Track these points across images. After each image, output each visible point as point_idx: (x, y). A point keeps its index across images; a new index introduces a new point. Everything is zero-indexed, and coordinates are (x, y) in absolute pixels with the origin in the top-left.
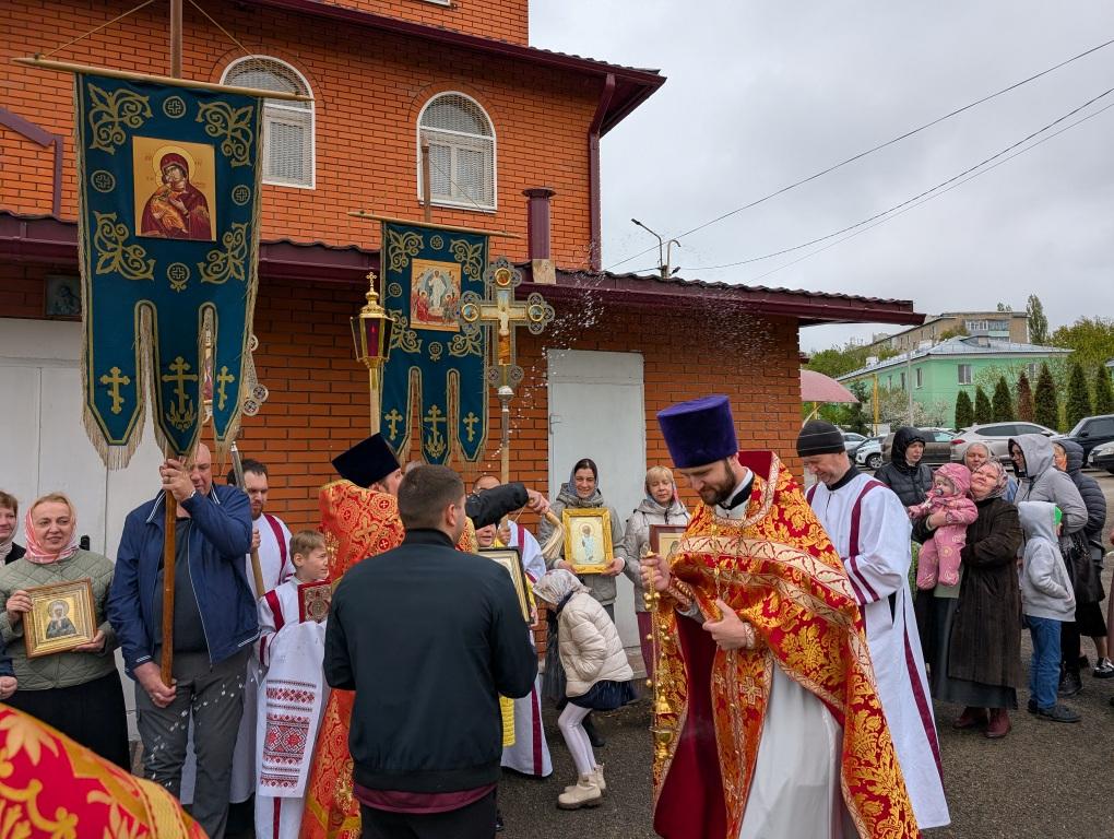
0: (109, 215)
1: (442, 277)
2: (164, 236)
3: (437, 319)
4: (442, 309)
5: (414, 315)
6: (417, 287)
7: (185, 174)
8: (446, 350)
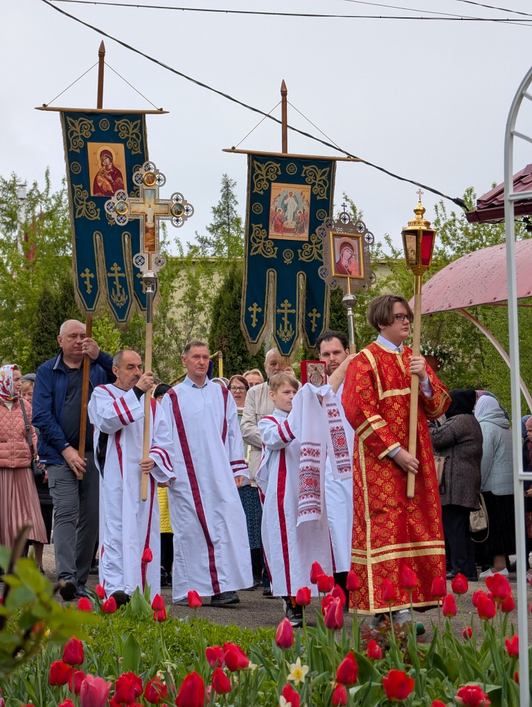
0: (79, 186)
1: (295, 197)
2: (104, 196)
3: (289, 230)
4: (294, 223)
5: (272, 228)
6: (275, 205)
7: (111, 161)
8: (296, 256)
